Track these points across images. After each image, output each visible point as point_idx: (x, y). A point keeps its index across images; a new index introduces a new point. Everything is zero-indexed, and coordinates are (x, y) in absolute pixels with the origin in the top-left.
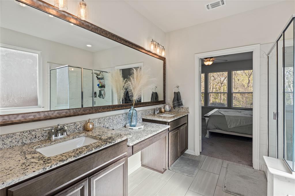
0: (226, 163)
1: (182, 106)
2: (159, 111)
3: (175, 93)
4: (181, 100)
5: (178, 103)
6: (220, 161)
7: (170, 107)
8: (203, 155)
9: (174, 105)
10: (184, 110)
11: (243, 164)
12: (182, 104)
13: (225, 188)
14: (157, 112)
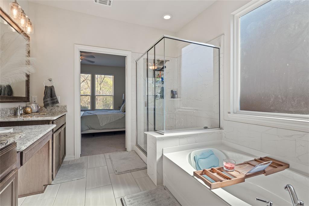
0: (107, 155)
1: (57, 105)
2: (24, 111)
3: (46, 87)
4: (55, 96)
5: (52, 100)
6: (102, 155)
7: (38, 107)
8: (84, 157)
9: (46, 103)
10: (59, 109)
11: (120, 151)
12: (57, 102)
13: (117, 172)
14: (20, 112)
